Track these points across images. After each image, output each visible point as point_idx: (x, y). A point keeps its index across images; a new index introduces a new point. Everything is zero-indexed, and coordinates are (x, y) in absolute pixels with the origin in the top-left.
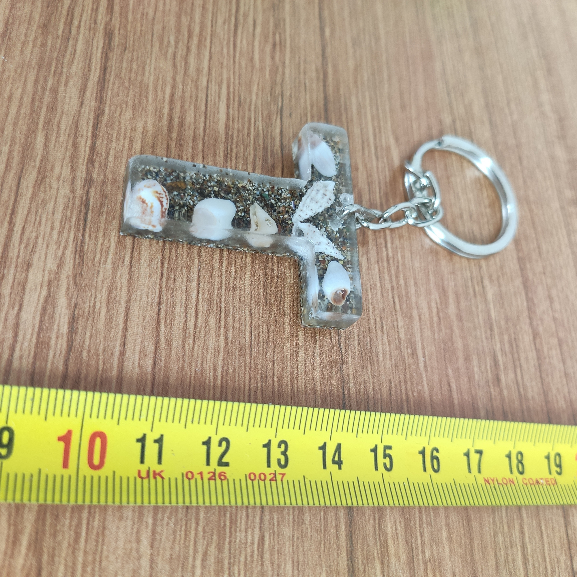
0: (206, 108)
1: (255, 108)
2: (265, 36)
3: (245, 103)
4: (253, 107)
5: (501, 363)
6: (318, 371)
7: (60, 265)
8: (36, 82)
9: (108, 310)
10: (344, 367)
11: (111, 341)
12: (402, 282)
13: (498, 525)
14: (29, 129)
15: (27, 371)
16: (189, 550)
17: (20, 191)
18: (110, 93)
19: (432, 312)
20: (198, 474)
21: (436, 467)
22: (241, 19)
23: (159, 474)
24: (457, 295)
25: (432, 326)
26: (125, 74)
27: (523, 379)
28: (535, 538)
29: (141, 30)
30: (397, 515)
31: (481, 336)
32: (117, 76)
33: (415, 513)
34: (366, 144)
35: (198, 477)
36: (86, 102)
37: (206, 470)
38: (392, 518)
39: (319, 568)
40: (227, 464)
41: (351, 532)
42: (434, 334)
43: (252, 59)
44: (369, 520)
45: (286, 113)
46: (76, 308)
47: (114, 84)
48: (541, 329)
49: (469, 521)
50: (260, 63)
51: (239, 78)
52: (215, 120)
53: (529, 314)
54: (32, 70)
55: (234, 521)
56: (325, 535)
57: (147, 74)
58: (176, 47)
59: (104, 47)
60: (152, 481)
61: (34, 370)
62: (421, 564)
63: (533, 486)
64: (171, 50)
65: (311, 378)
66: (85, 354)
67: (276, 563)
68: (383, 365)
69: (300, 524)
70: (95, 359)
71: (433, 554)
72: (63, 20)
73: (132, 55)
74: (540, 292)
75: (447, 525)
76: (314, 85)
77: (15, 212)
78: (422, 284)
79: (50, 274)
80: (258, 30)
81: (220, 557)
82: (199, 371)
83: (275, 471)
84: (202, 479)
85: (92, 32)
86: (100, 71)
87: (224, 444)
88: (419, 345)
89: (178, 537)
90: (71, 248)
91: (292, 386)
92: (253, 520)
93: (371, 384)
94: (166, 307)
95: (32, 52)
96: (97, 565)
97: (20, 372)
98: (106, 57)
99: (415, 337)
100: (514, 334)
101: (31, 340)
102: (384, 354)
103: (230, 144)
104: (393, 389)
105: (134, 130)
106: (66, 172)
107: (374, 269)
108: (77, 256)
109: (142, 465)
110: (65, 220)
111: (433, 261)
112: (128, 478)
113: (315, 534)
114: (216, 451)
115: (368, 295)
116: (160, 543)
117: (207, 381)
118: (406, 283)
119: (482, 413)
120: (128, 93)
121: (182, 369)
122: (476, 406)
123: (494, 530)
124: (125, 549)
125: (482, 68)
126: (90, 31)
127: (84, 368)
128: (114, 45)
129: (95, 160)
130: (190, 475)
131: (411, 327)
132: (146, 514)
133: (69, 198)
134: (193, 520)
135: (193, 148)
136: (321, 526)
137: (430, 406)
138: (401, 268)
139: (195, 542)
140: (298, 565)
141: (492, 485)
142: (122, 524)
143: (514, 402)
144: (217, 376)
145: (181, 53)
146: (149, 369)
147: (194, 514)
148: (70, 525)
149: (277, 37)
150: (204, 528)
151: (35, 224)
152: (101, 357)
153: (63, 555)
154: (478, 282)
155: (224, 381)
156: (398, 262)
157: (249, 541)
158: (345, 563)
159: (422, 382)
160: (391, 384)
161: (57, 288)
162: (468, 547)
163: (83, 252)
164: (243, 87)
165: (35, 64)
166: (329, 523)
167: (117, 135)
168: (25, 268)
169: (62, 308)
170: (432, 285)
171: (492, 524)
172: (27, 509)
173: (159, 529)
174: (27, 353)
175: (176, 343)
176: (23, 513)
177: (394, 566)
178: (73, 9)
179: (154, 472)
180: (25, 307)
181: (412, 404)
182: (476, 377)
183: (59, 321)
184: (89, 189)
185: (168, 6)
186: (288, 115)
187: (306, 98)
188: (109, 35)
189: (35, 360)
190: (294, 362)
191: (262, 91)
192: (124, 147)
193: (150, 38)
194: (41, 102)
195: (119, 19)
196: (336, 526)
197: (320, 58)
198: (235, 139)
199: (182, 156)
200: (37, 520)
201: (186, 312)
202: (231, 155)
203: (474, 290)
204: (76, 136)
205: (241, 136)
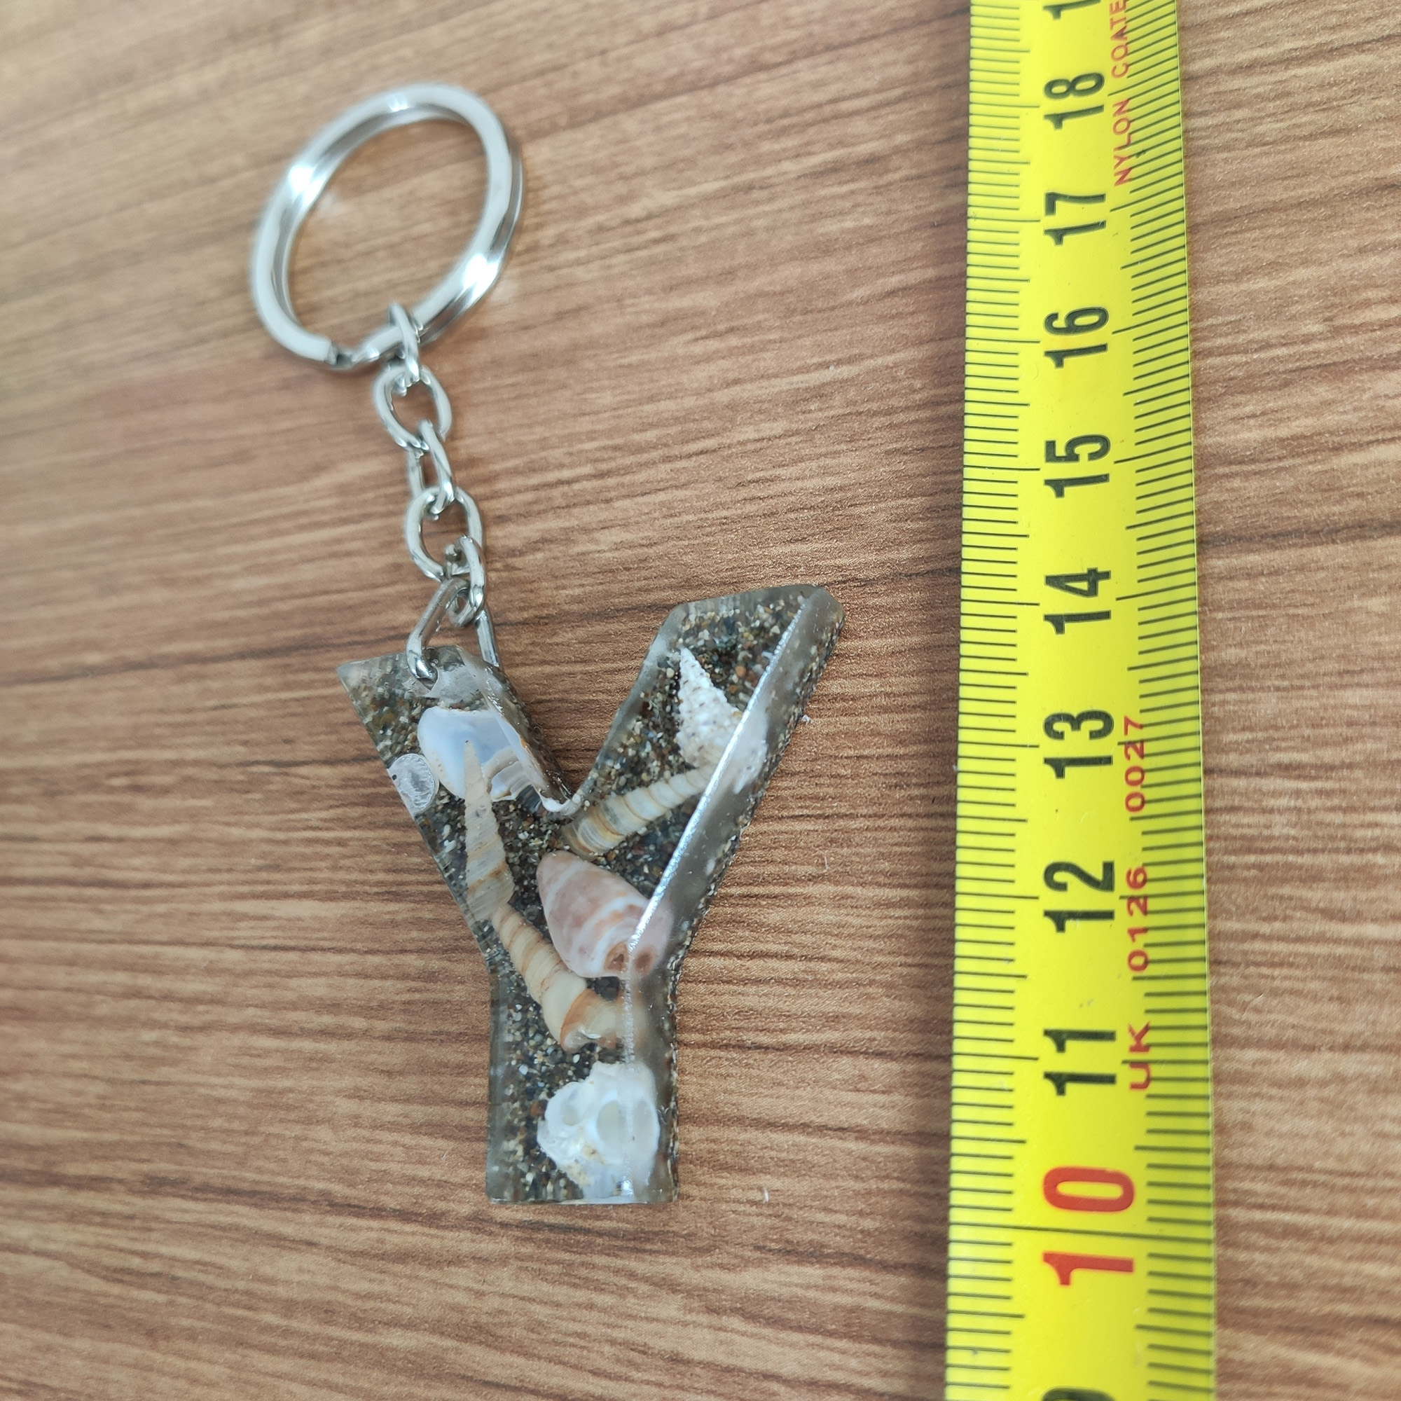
0: (293, 949)
1: (280, 830)
2: (119, 812)
3: (271, 853)
4: (280, 836)
5: (831, 155)
6: (875, 643)
7: (672, 1286)
8: (272, 1350)
9: (765, 1171)
10: (861, 576)
11: (835, 1161)
12: (651, 435)
13: (1234, 135)
14: (377, 1364)
15: (914, 1359)
16: (1319, 956)
17: (513, 1383)
18: (281, 1180)
19: (715, 352)
20: (1134, 940)
21: (1094, 319)
22: (87, 872)
23: (1139, 1037)
24: (670, 289)
25: (751, 349)
26: (237, 1144)
27: (865, 93)
28: (1264, 30)
29: (137, 1109)
30: (1219, 415)
31: (766, 214)
32: (242, 1162)
33: (1212, 368)
34: (336, 548)
35: (1141, 939)
36: (305, 1234)
37: (1124, 919)
38: (1225, 429)
39: (1355, 618)
40: (1109, 867)
41: (1262, 537)
42: (770, 341)
43: (173, 842)
44: (1233, 490)
45: (284, 754)
46: (764, 1247)
47: (260, 1170)
48: (739, 52)
49: (1226, 219)
50: (179, 822)
51: (217, 870)
52: (317, 926)
53: (703, 88)
54: (247, 1361)
55: (1246, 844)
56: (1274, 606)
57: (232, 1093)
58: (165, 1026)
59: (183, 1197)
60: (1153, 1054)
61: (910, 1343)
62: (1340, 342)
63: (1132, 47)
64: (174, 1038)
65: (893, 660)
66: (868, 1224)
67: (1346, 731)
68: (852, 475)
69: (1248, 671)
70: (879, 1199)
71: (1312, 313)
72: (135, 1293)
73: (193, 1128)
74: (650, 60)
75: (1238, 277)
76: (215, 685)
77: (561, 1392)
78: (652, 381)
79: (691, 1311)
80: (106, 829)
81: (1333, 876)
82: (893, 944)
83: (1120, 744)
84: (1145, 930)
85: (153, 1225)
86: (237, 1203)
87: (1059, 877)
88: (800, 381)
89: (1287, 984)
90: (632, 1263)
91: (914, 708)
92: (1241, 794)
93: (900, 502)
94: (748, 1030)
95: (210, 1362)
96: (1361, 1182)
97: (916, 1376)
98: (204, 1191)
99: (781, 392)
100: (755, 124)
101: (843, 1352)
102: (825, 472)
103: (367, 888)
104: (909, 443)
105: (356, 1121)
106: (462, 1276)
107: (626, 510)
108: (648, 1247)
109: (1119, 1079)
110: (568, 1276)
111: (595, 355)
112: (1150, 1114)
113: (1271, 631)
114: (1079, 896)
115: (688, 522)
116: (1304, 1028)
117: (915, 923)
118: (652, 426)
119: (954, 199)
120: (278, 1136)
121: (889, 986)
122: (938, 218)
123: (1247, 147)
124: (1320, 1114)
125: (134, 258)
126: (150, 1230)
127: (900, 1224)
128: (177, 1172)
129: (432, 1209)
130: (1138, 961)
131: (757, 406)
132: (1235, 1065)
133: (520, 1268)
134: (1247, 946)
135: (385, 977)
136: (1253, 618)
137: (945, 343)
138: (619, 441)
139: (1299, 940)
140: (1348, 672)
141: (1134, 161)
142: (1260, 1123)
143: (924, 113)
144: (902, 899)
145: (174, 1014)
146: (894, 1067)
147: (1232, 945)
148: (1267, 1249)
149: (117, 782)
150: (1265, 919)
151: (583, 1348)
152: (873, 1185)
153: (1337, 1265)
154: (639, 233)
155: (913, 881)
156: (604, 448)
157: (1292, 803)
158: (1341, 548)
159: (887, 367)
160: (896, 450)
161: (722, 1291)
162: (1294, 215)
163: (637, 1232)
164: (237, 860)
165: (234, 1352)
166: (1243, 597)
167: (371, 1160)
168: (683, 1368)
169: (766, 1281)
170: (653, 355)
171: (1233, 154)
172: (1232, 1355)
173: (1270, 1032)
174: (873, 1360)
175: (830, 1003)
176: (1241, 1362)
177: (1344, 417)
178: (107, 1268)
179: (1133, 1049)
180: (770, 1367)
181: (943, 391)
182: (867, 221)
183: (796, 1285)
184: (496, 1223)
185: (77, 1049)
186: (288, 747)
187: (245, 705)
188: (155, 1185)
189: (888, 1341)
190: (859, 705)
191: (242, 813)
192: (395, 1143)
193: (153, 1088)
194: (315, 1338)
195: (119, 1163)
196: (1249, 576)
197: (153, 672)
198: (355, 876)
199: (404, 1003)
200: (1258, 1330)
201: (758, 981)
202: (393, 883)
203: (656, 241)
204: (383, 1257)
205: (347, 862)
